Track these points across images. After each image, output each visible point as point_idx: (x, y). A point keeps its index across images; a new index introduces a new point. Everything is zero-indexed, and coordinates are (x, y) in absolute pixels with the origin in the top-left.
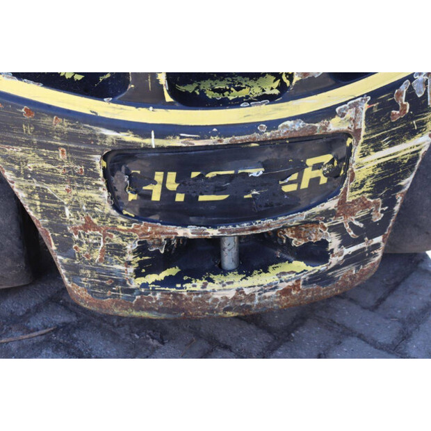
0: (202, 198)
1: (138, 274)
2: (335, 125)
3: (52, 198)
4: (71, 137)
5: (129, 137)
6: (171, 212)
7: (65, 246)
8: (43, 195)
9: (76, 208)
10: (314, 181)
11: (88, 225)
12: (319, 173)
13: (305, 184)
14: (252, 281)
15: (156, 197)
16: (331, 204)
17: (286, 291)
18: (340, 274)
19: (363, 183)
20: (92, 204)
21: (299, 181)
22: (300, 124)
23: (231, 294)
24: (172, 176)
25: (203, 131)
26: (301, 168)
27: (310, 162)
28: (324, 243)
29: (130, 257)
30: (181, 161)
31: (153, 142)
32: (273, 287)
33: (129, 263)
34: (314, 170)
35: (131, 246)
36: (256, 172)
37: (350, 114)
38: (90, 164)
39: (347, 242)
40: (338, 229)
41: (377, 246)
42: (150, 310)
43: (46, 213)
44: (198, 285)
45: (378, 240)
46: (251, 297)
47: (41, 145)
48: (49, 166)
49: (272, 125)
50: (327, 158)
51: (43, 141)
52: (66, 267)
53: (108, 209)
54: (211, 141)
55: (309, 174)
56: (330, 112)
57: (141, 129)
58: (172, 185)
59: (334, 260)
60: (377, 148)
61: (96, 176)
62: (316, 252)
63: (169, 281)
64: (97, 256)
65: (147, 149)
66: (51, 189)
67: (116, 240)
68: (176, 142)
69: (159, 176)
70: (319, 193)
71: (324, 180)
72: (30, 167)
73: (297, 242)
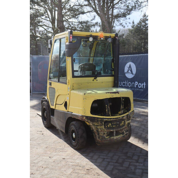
0: (113, 126)
1: (106, 137)
2: (124, 118)
3: (98, 128)
4: (101, 121)
5: (107, 120)
6: (110, 128)
7: (98, 134)
8: (97, 128)
9: (100, 129)
11: (102, 131)
14: (117, 137)
15: (109, 126)
16: (124, 127)
17: (121, 138)
18: (125, 136)
19: (126, 125)
20: (102, 128)
22: (122, 118)
23: (116, 138)
24: (110, 124)
25: (114, 118)
26: (121, 123)
28: (124, 132)
29: (106, 134)
30: (111, 122)
31: (109, 120)
32: (120, 137)
33: (105, 135)
35: (106, 133)
36: (118, 123)
38: (102, 123)
39: (126, 132)
40: (125, 130)
41: (128, 133)
42: (107, 141)
43: (97, 130)
44: (112, 137)
47: (97, 122)
48: (98, 124)
49: (119, 118)
51: (98, 121)
52: (98, 137)
53: (104, 128)
54: (114, 119)
55: (122, 123)
56: (124, 117)
57: (108, 119)
58: (110, 125)
59: (125, 134)
60: (127, 121)
61: (103, 125)
62: (123, 133)
63: (109, 137)
64: (102, 135)
65: (109, 121)
66: (98, 127)
67: (104, 132)
68: (111, 120)
69: (109, 124)
70: (123, 125)
72: (96, 125)
73: (121, 132)
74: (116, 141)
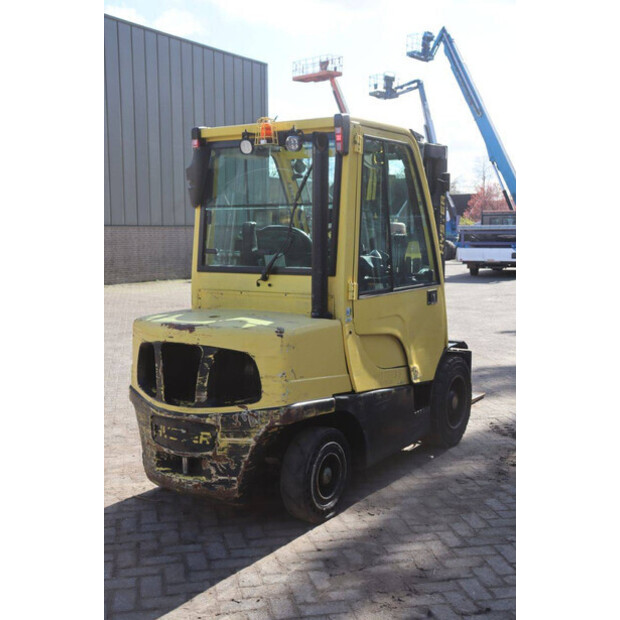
0: (170, 438)
2: (208, 421)
4: (146, 410)
9: (146, 436)
10: (204, 442)
12: (205, 439)
13: (201, 442)
14: (186, 478)
15: (161, 434)
16: (210, 453)
17: (195, 486)
18: (218, 487)
19: (223, 449)
20: (149, 435)
21: (198, 440)
22: (196, 417)
23: (178, 481)
24: (164, 427)
26: (199, 435)
27: (202, 433)
28: (210, 470)
29: (155, 458)
32: (192, 483)
33: (154, 460)
34: (204, 437)
35: (155, 453)
36: (184, 431)
37: (214, 418)
38: (149, 419)
39: (218, 473)
40: (214, 465)
41: (234, 481)
45: (235, 478)
46: (183, 484)
49: (188, 415)
50: (208, 434)
53: (151, 437)
56: (206, 416)
59: (214, 480)
60: (228, 436)
61: (149, 424)
62: (210, 476)
67: (152, 449)
69: (161, 427)
70: (208, 447)
71: (208, 443)
74: (178, 490)
